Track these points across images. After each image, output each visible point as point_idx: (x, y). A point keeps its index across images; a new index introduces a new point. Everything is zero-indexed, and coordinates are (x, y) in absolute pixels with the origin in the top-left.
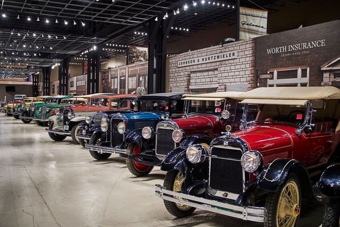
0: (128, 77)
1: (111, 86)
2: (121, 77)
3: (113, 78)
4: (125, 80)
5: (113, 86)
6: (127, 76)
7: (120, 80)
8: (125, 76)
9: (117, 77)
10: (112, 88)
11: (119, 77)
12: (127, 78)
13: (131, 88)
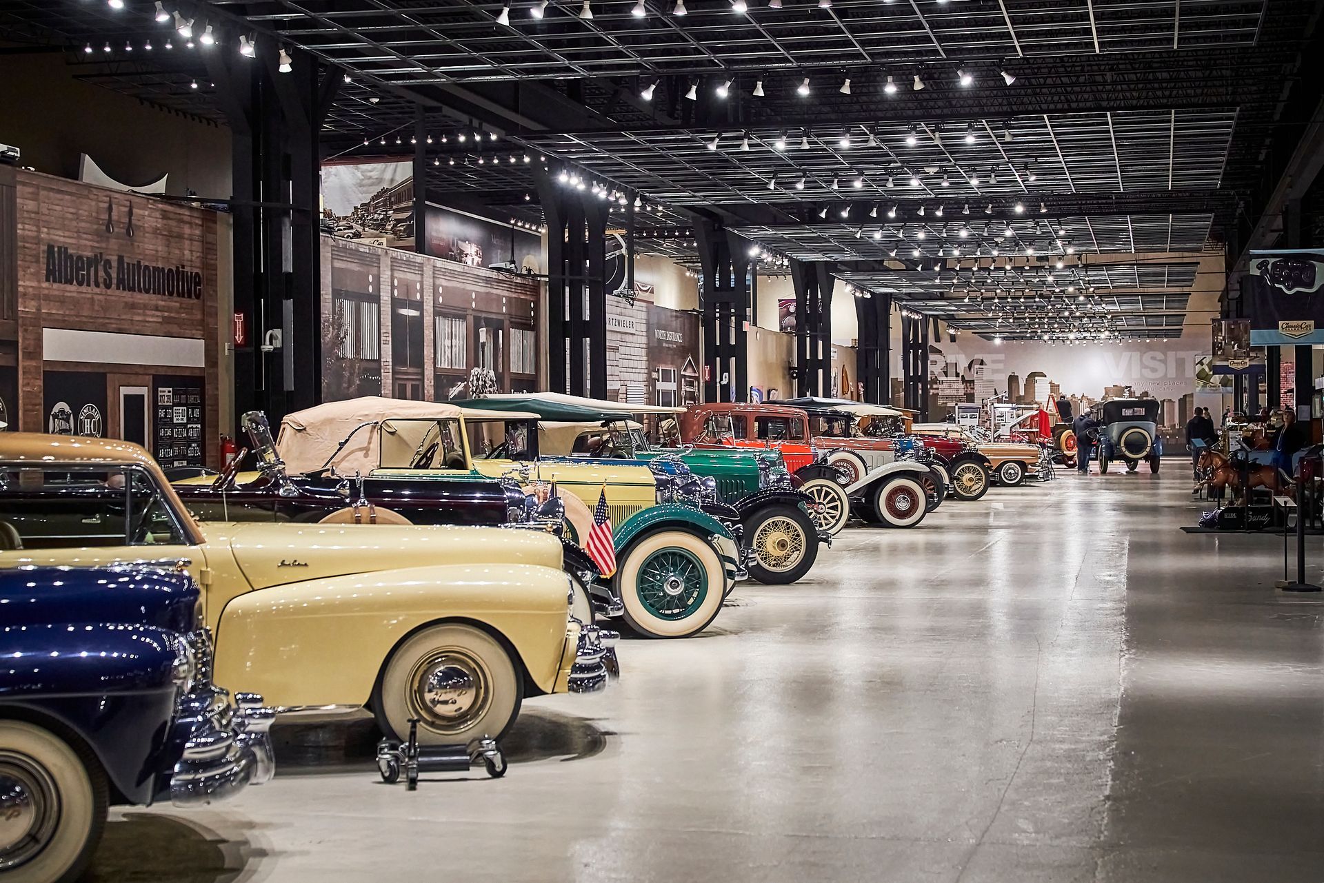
0: (437, 313)
1: (338, 342)
2: (396, 303)
3: (348, 296)
4: (418, 323)
5: (349, 341)
6: (428, 307)
7: (396, 319)
8: (419, 306)
9: (375, 299)
10: (348, 351)
11: (385, 298)
12: (428, 320)
13: (445, 366)
